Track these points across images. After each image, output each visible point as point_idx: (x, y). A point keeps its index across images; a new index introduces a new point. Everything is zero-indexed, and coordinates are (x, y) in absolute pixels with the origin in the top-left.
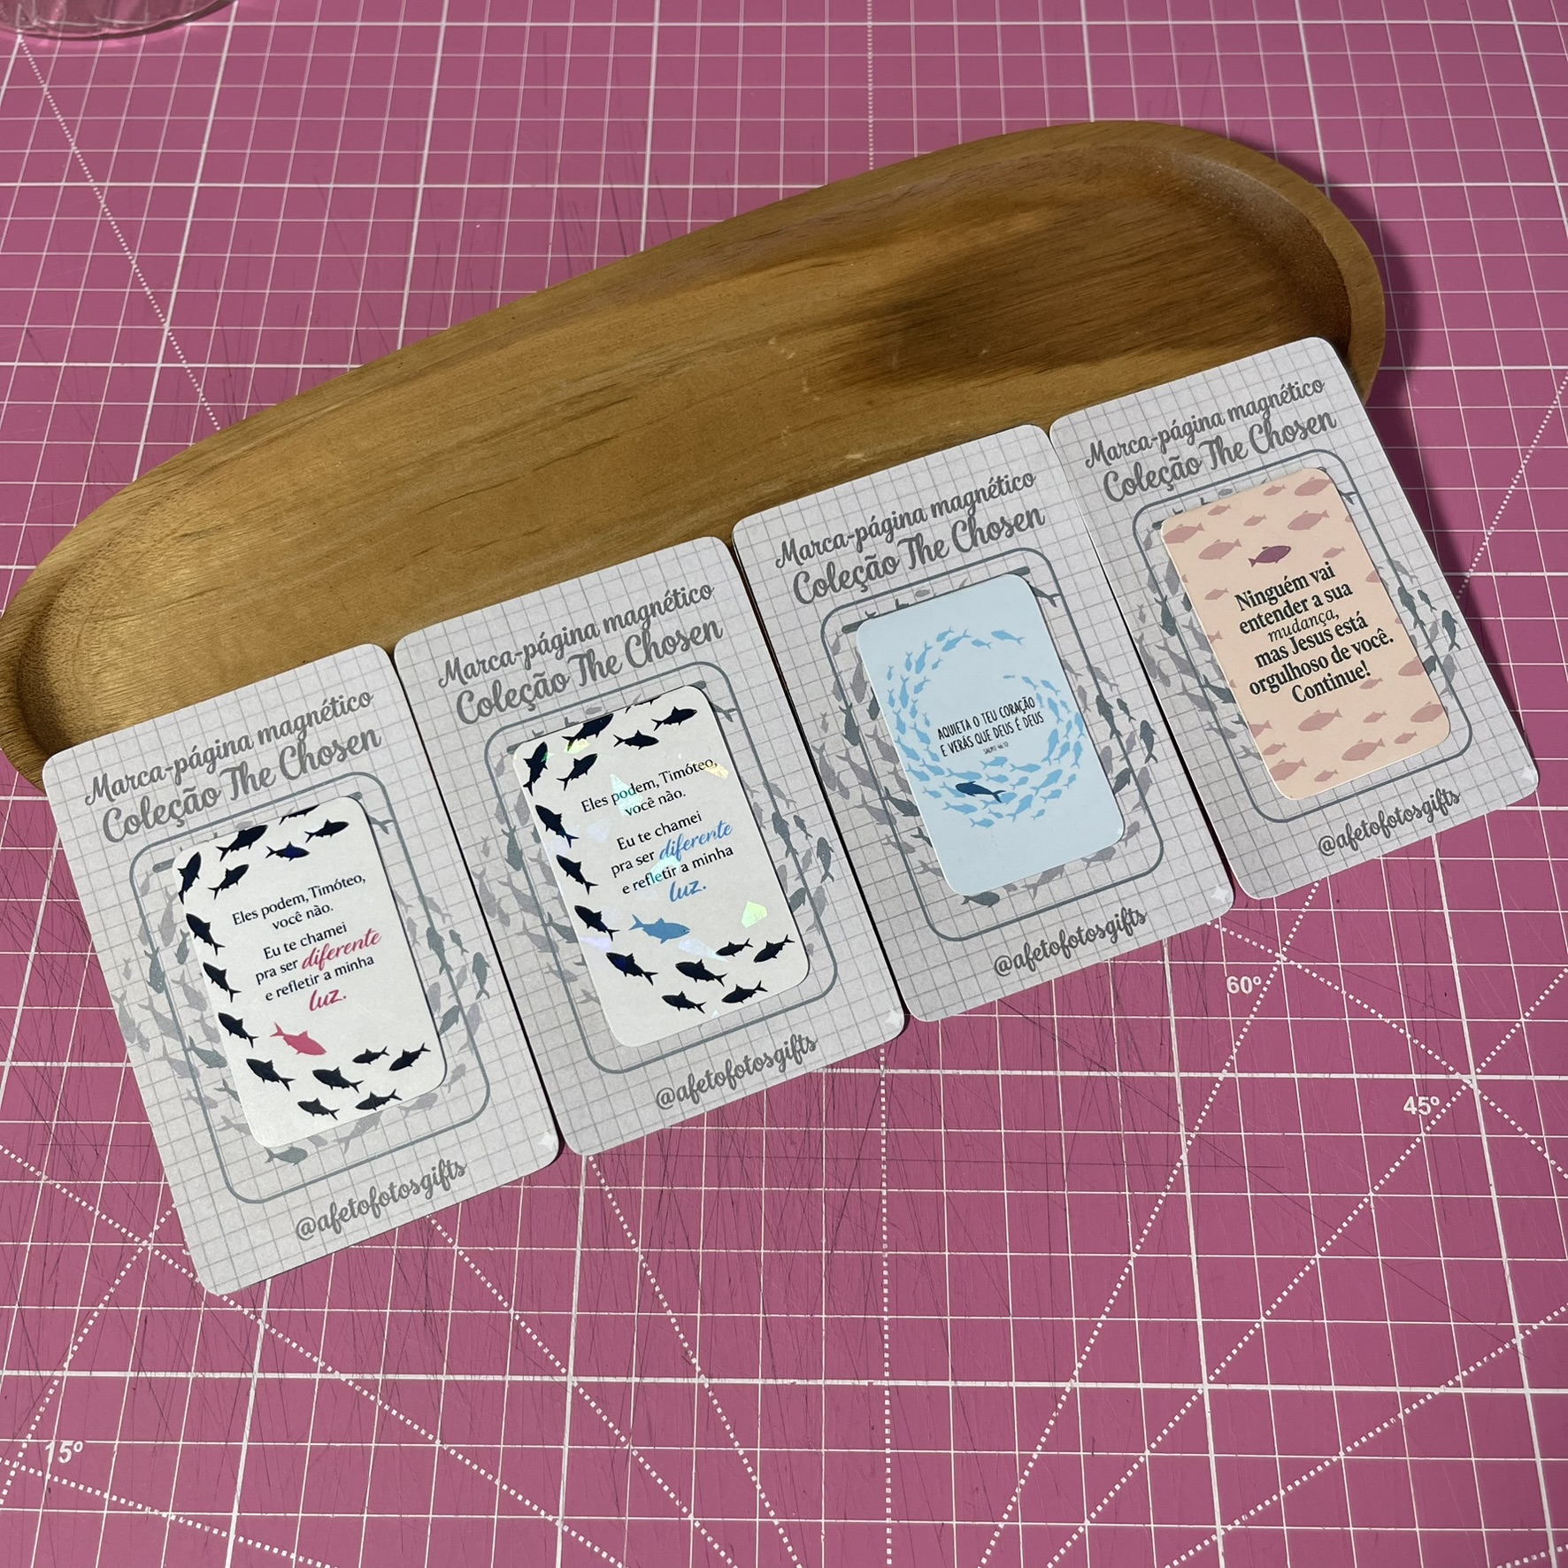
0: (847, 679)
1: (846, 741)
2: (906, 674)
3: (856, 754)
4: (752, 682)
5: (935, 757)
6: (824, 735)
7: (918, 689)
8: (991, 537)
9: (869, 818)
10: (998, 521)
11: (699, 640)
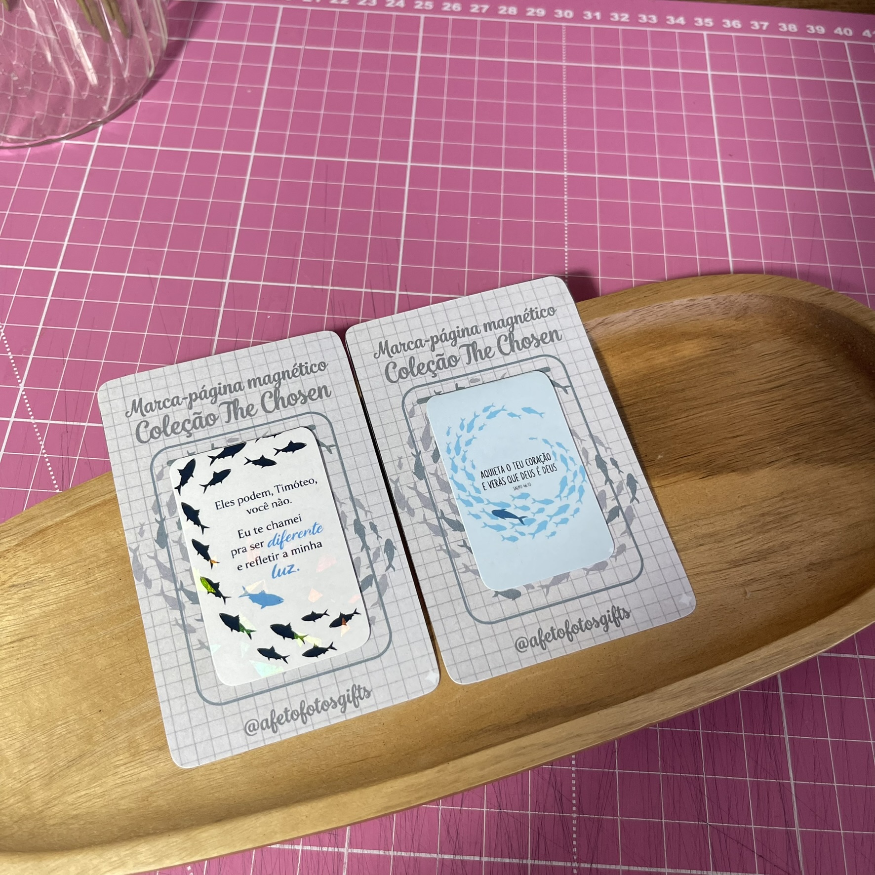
0: (418, 434)
1: (415, 476)
2: (460, 433)
3: (422, 486)
4: (349, 428)
5: (477, 490)
6: (399, 471)
7: (468, 443)
8: (524, 346)
9: (428, 531)
10: (530, 337)
11: (314, 397)
